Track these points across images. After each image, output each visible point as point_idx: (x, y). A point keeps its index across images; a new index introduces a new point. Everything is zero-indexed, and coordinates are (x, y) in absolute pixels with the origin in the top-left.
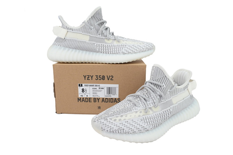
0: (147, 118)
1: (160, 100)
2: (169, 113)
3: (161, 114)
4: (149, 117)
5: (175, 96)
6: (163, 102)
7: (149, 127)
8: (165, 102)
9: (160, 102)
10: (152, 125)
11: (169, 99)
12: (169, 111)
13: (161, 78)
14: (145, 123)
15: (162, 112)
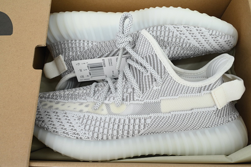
0: (90, 118)
1: (132, 96)
2: (142, 126)
3: (122, 121)
4: (95, 118)
5: (170, 97)
6: (137, 102)
7: (85, 134)
8: (141, 102)
9: (132, 99)
10: (91, 133)
11: (153, 101)
12: (143, 121)
13: (148, 56)
14: (81, 125)
15: (126, 118)
